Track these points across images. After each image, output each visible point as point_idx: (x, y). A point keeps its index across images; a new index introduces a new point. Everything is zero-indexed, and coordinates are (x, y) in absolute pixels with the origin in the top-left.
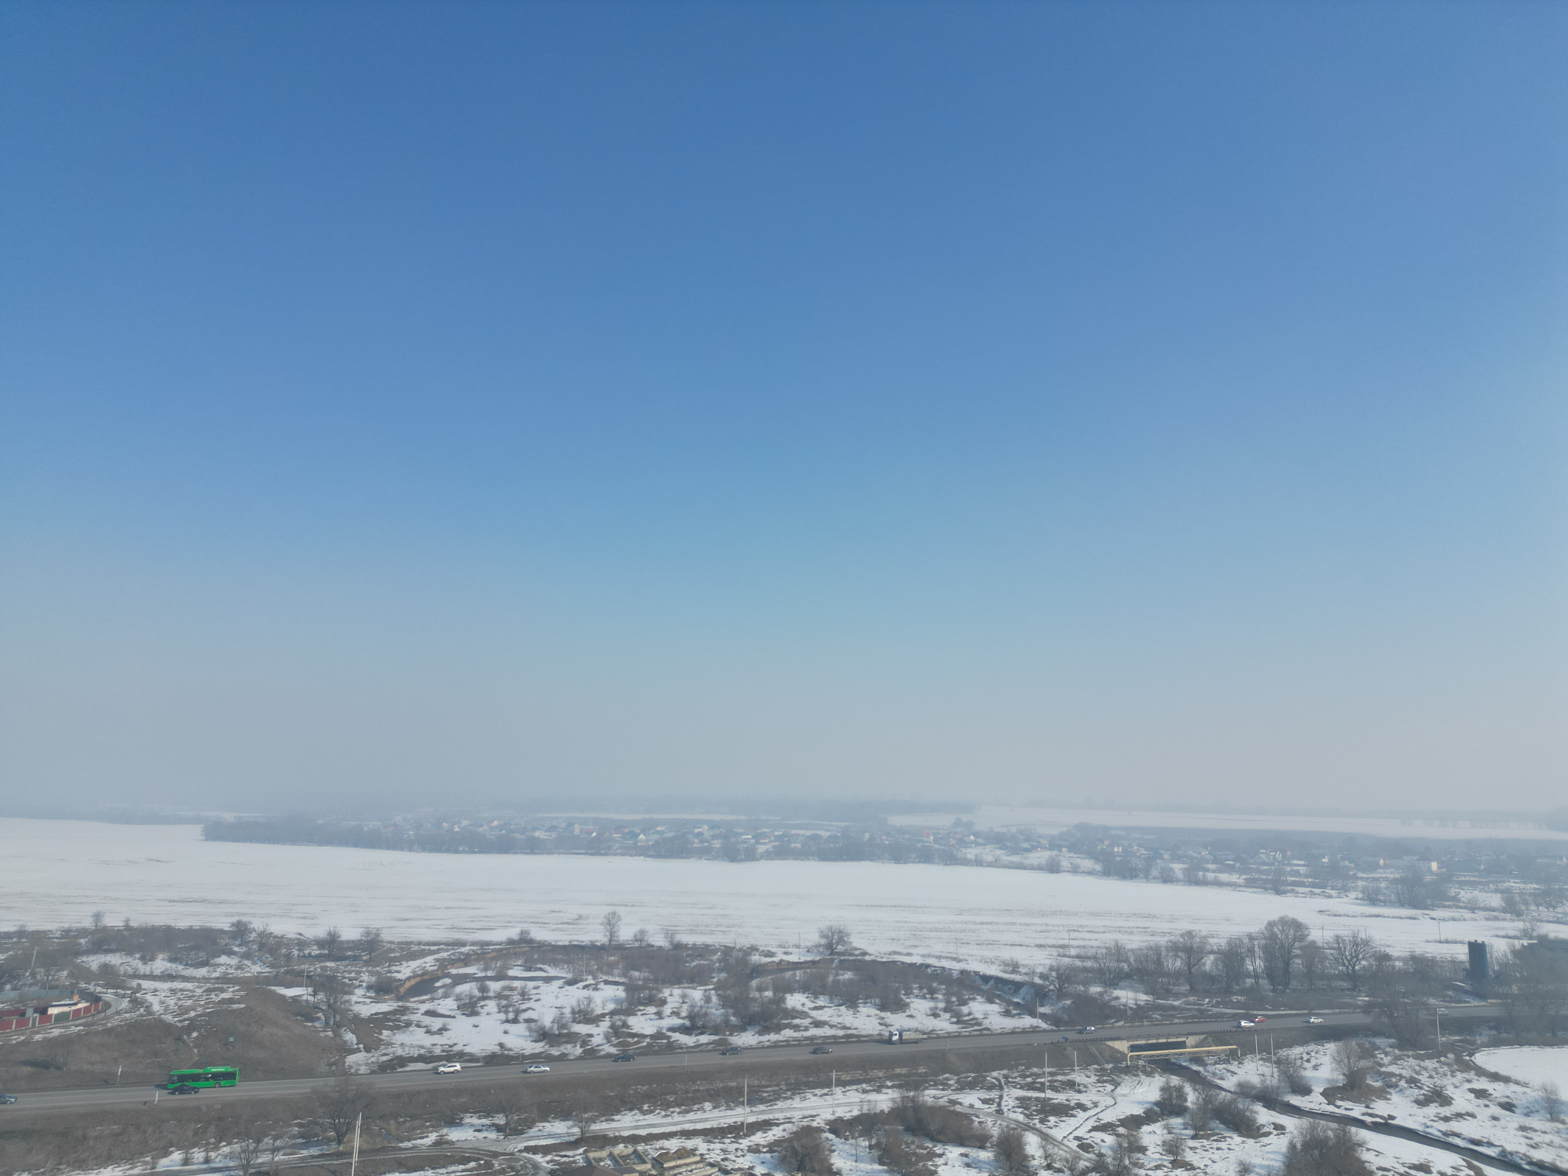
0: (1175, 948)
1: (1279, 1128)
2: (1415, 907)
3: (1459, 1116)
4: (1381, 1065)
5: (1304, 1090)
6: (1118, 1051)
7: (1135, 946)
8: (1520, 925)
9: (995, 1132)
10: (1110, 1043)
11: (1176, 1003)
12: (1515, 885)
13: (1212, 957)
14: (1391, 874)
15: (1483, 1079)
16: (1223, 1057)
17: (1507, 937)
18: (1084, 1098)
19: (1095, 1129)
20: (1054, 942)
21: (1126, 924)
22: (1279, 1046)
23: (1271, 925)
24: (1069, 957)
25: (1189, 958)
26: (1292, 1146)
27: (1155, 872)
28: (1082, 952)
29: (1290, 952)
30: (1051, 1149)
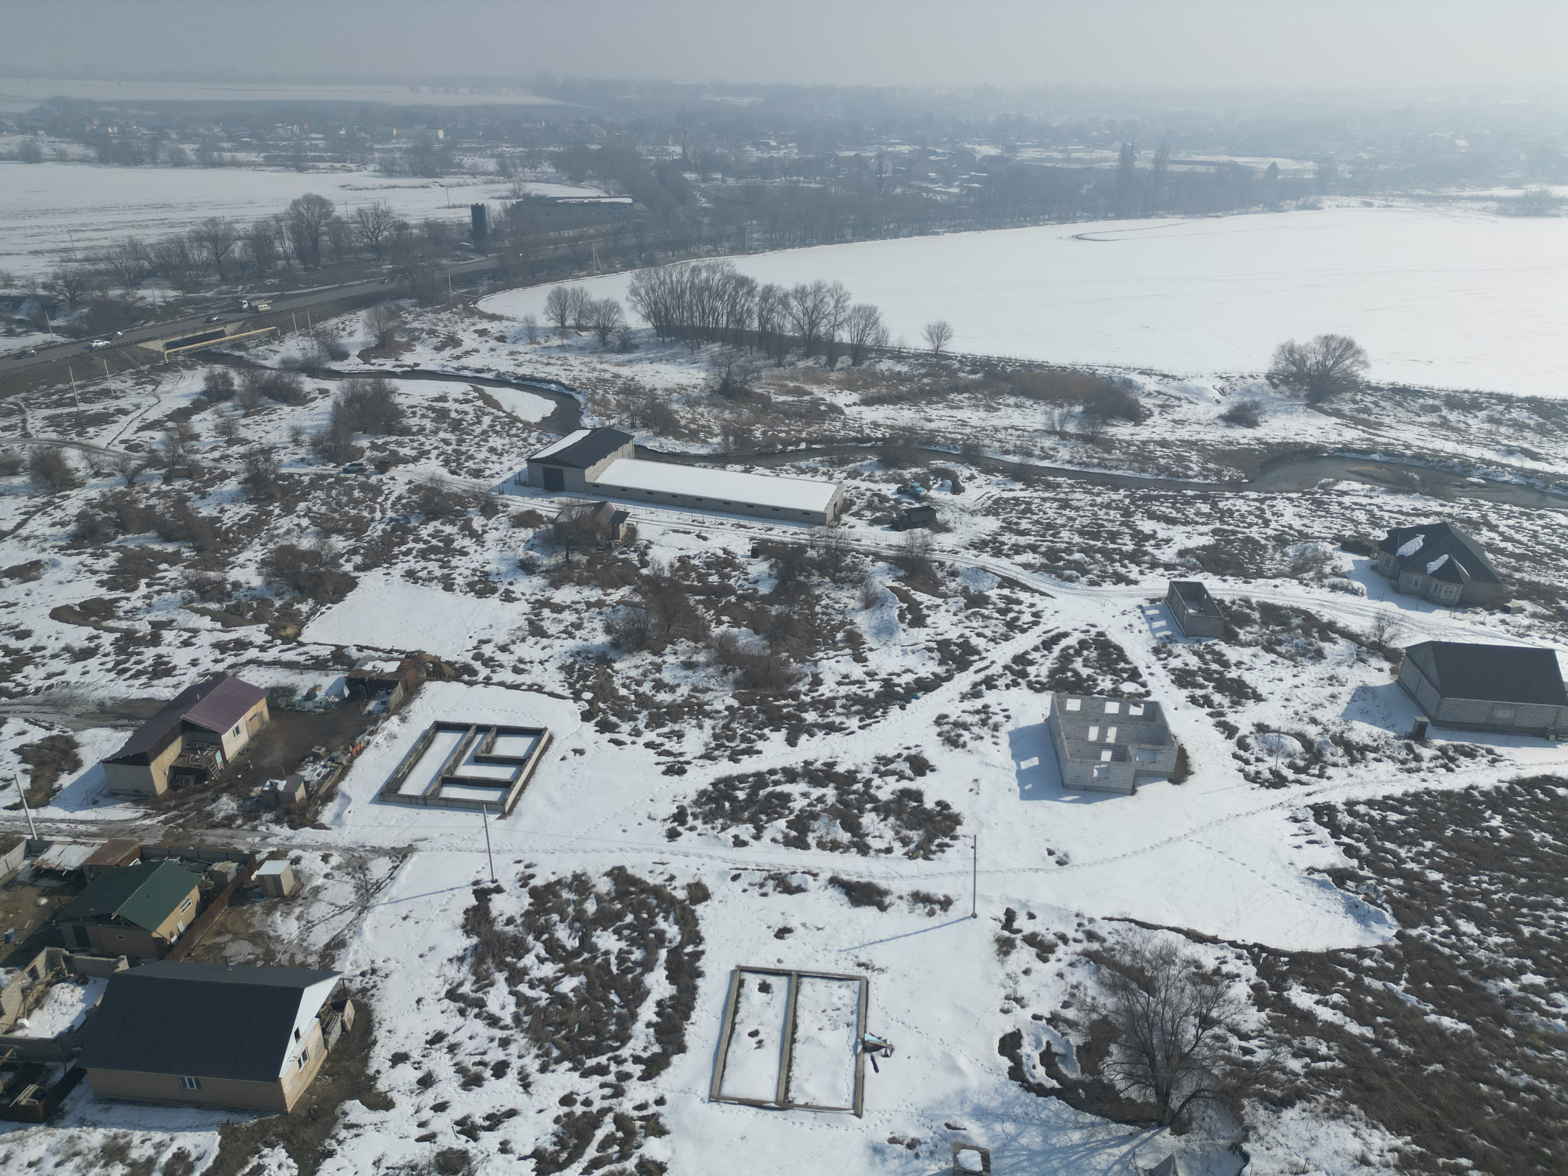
0: (198, 238)
1: (324, 392)
2: (427, 176)
3: (467, 353)
4: (406, 323)
5: (343, 355)
6: (153, 351)
7: (152, 240)
8: (510, 186)
9: (26, 456)
10: (143, 345)
11: (208, 295)
12: (506, 149)
13: (240, 243)
14: (404, 144)
15: (485, 321)
16: (264, 339)
17: (501, 198)
18: (122, 403)
19: (141, 429)
20: (53, 246)
21: (139, 217)
22: (316, 320)
23: (296, 203)
24: (76, 261)
25: (216, 247)
26: (337, 405)
27: (162, 156)
28: (91, 254)
29: (317, 230)
30: (95, 458)
